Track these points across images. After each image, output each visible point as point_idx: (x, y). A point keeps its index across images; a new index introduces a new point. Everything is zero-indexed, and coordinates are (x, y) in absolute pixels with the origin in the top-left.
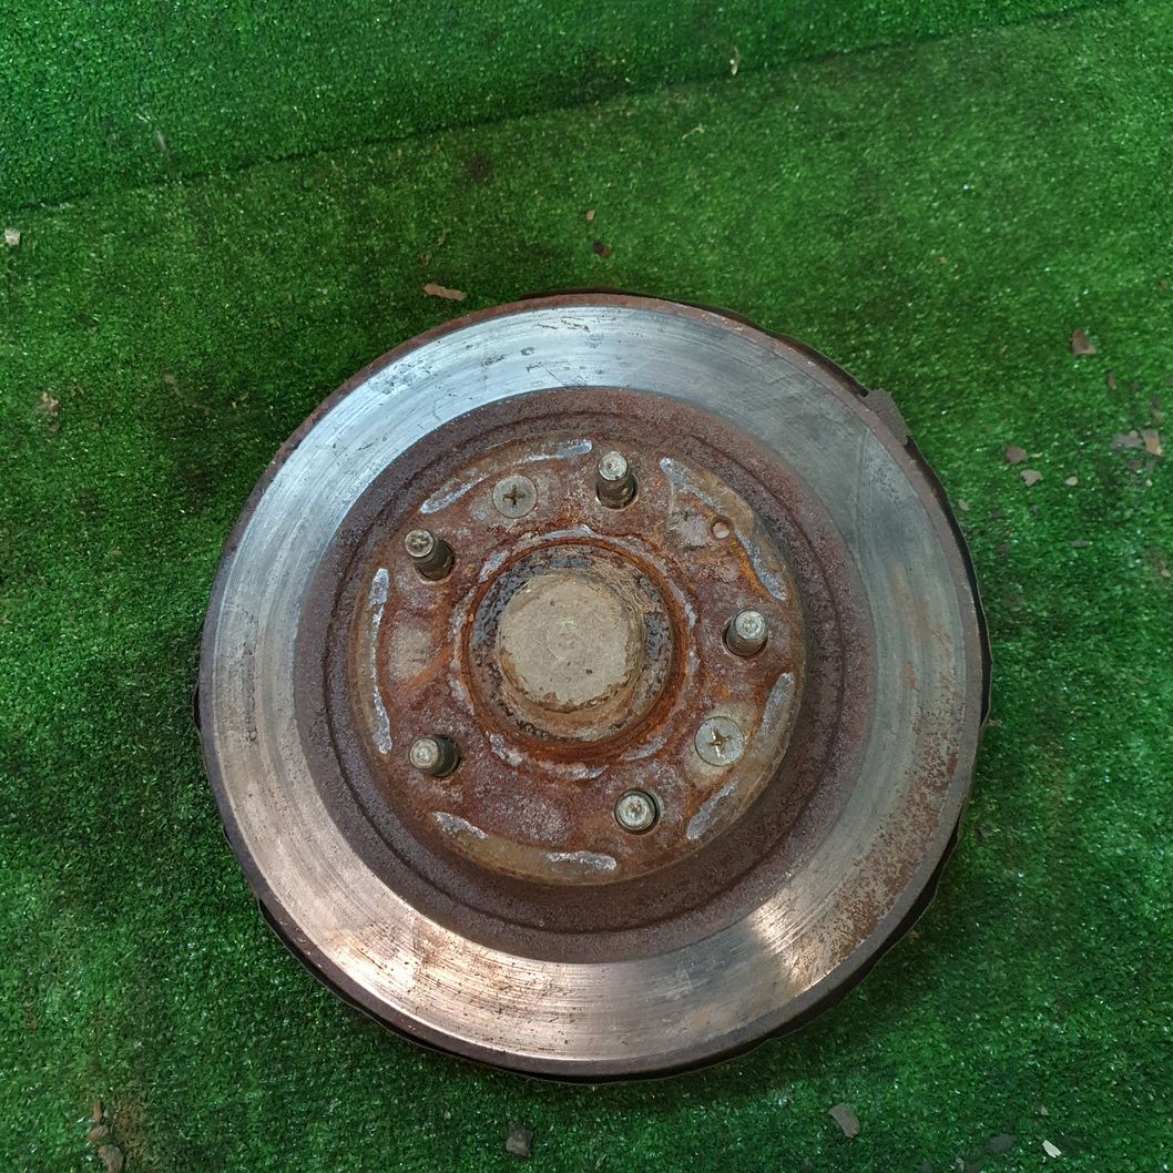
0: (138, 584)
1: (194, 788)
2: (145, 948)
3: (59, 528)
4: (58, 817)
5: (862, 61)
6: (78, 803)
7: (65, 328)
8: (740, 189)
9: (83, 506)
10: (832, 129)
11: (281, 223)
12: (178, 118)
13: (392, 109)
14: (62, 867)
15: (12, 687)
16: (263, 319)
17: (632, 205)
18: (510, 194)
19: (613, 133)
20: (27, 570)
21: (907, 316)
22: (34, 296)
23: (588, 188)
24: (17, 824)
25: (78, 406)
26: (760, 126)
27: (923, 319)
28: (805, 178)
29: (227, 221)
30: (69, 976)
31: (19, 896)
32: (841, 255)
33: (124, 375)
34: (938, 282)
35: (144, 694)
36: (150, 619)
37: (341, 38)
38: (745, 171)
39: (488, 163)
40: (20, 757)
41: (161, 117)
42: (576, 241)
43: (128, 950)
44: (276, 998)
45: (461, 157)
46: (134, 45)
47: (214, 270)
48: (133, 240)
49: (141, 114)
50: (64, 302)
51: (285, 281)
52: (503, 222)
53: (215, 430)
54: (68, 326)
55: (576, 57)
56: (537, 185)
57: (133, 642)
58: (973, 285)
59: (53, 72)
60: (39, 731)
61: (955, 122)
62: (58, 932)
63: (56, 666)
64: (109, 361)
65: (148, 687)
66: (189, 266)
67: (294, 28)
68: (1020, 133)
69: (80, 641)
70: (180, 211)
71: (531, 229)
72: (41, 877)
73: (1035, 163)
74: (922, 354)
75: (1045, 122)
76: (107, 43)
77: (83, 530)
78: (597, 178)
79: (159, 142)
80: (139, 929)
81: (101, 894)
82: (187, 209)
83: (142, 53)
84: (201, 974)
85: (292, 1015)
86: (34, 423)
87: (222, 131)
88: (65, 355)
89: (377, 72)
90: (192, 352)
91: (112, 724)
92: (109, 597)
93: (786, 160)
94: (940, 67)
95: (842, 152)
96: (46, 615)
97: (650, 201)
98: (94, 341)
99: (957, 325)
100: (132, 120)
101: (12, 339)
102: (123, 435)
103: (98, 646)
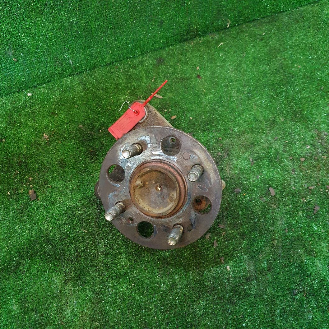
0: (79, 184)
1: (104, 241)
2: (95, 292)
3: (52, 171)
4: (62, 255)
5: (263, 20)
6: (68, 250)
7: (48, 116)
8: (236, 56)
9: (60, 164)
10: (259, 38)
11: (106, 82)
12: (76, 55)
13: (135, 47)
14: (66, 270)
15: (44, 218)
16: (105, 107)
17: (207, 64)
18: (171, 66)
19: (197, 47)
20: (44, 184)
21: (292, 83)
22: (38, 109)
23: (193, 62)
24: (50, 259)
25: (54, 137)
26: (238, 40)
27: (298, 82)
28: (254, 51)
29: (91, 83)
30: (72, 305)
31: (53, 281)
32: (270, 69)
33: (67, 127)
34: (299, 73)
35: (84, 215)
36: (84, 193)
37: (120, 27)
38: (237, 52)
39: (163, 59)
40: (48, 239)
41: (71, 56)
42: (192, 75)
43: (90, 294)
44: (140, 303)
45: (155, 59)
46: (63, 35)
47: (89, 96)
48: (65, 91)
49: (65, 55)
50: (47, 110)
51: (110, 97)
52: (170, 73)
53: (96, 139)
54: (49, 115)
55: (185, 27)
56: (178, 62)
57: (79, 201)
58: (310, 72)
59: (41, 45)
60: (53, 230)
61: (294, 32)
62: (67, 290)
63: (57, 210)
64: (62, 123)
65: (85, 213)
66: (82, 96)
67: (107, 25)
68: (313, 32)
69: (63, 202)
70: (77, 82)
71: (178, 74)
72: (59, 274)
73: (319, 39)
74: (300, 92)
75: (319, 29)
76: (56, 35)
77: (60, 171)
78: (195, 58)
79: (70, 63)
80: (92, 287)
81: (79, 277)
82: (79, 82)
83: (65, 37)
84: (114, 298)
85: (145, 309)
86: (42, 143)
87: (88, 58)
88: (49, 123)
89: (130, 36)
90: (86, 119)
91: (76, 225)
92: (70, 188)
93: (248, 47)
94: (286, 19)
95: (263, 43)
96: (52, 196)
97: (211, 62)
98: (57, 119)
99: (307, 83)
100: (63, 57)
101: (33, 121)
102: (68, 143)
103: (69, 203)
